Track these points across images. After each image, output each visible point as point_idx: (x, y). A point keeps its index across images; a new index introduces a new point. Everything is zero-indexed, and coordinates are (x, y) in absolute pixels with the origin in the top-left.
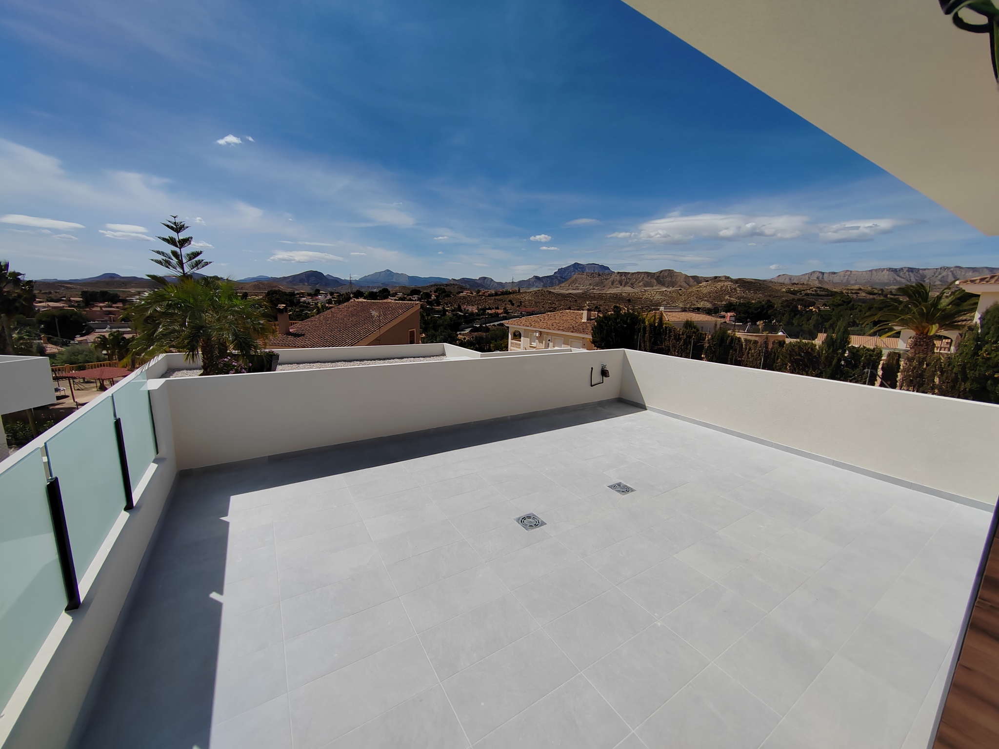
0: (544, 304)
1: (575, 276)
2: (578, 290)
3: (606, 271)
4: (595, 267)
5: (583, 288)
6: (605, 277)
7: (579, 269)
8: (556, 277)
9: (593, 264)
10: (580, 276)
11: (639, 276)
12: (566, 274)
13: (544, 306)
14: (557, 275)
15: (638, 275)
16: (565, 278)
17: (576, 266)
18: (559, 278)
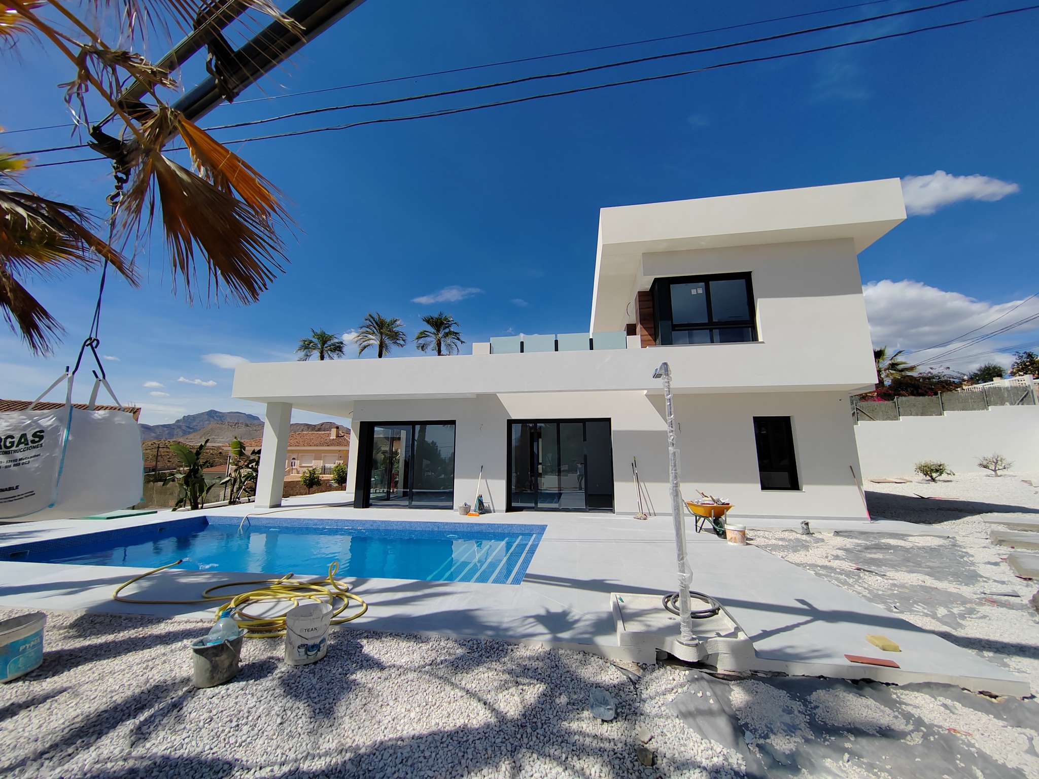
0: (169, 458)
1: (210, 426)
2: (215, 442)
3: (256, 422)
4: (239, 416)
5: (223, 440)
6: (254, 428)
7: (215, 418)
8: (180, 427)
9: (237, 412)
10: (218, 426)
11: (298, 428)
12: (195, 424)
13: (170, 460)
14: (181, 424)
15: (297, 426)
16: (193, 429)
17: (212, 414)
18: (184, 428)
